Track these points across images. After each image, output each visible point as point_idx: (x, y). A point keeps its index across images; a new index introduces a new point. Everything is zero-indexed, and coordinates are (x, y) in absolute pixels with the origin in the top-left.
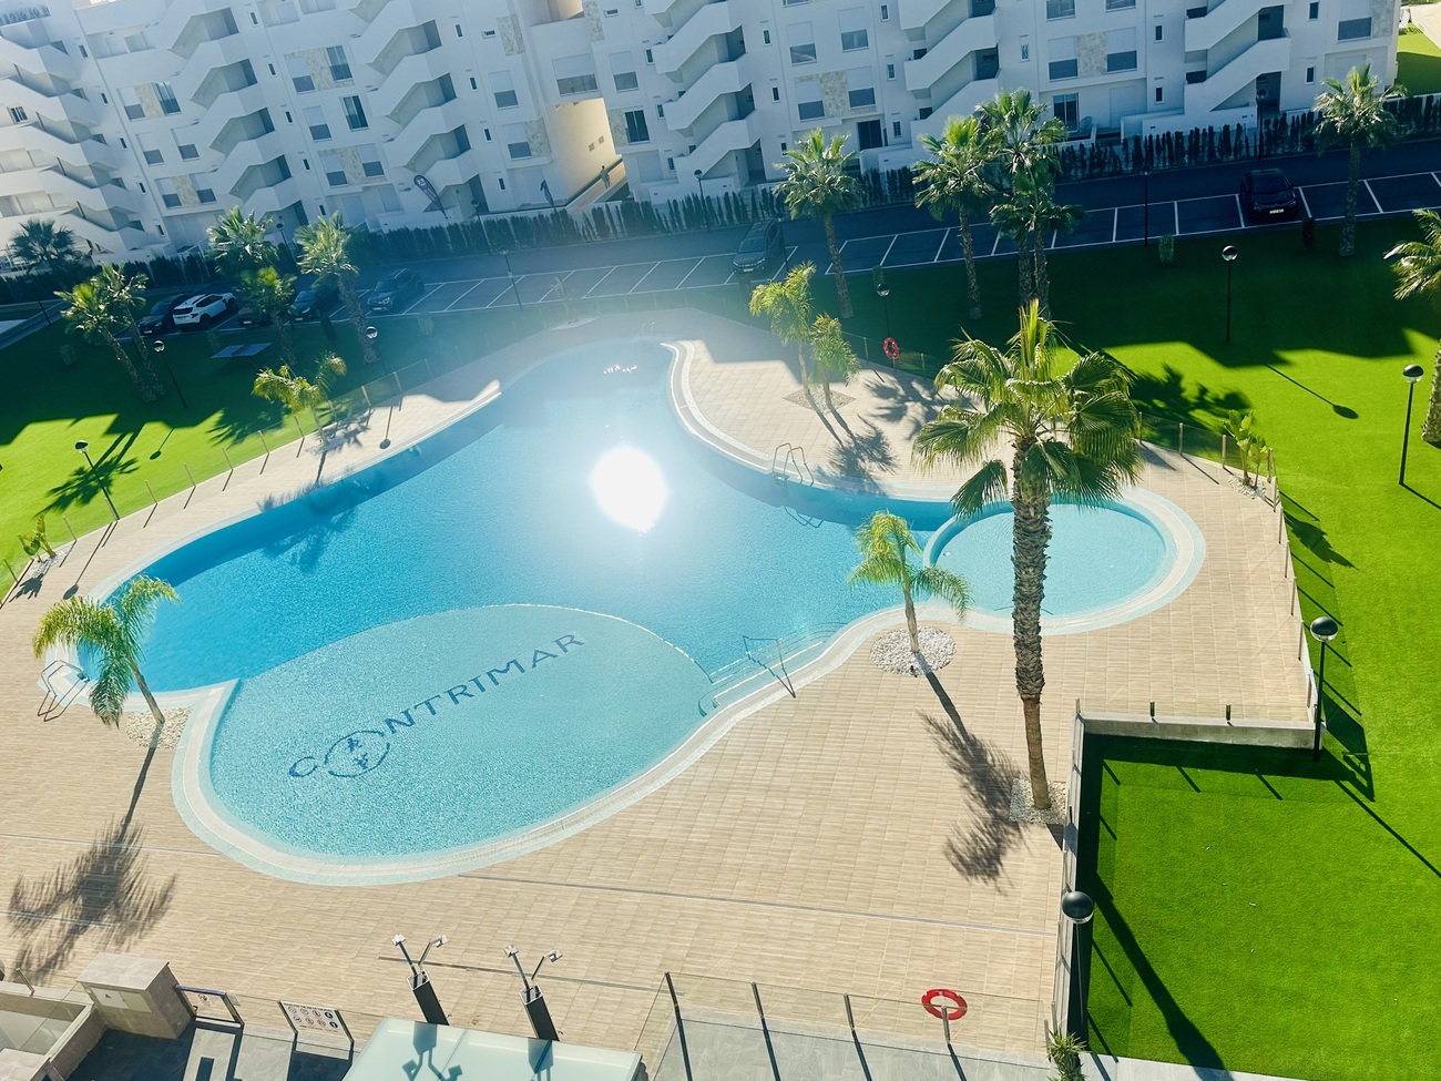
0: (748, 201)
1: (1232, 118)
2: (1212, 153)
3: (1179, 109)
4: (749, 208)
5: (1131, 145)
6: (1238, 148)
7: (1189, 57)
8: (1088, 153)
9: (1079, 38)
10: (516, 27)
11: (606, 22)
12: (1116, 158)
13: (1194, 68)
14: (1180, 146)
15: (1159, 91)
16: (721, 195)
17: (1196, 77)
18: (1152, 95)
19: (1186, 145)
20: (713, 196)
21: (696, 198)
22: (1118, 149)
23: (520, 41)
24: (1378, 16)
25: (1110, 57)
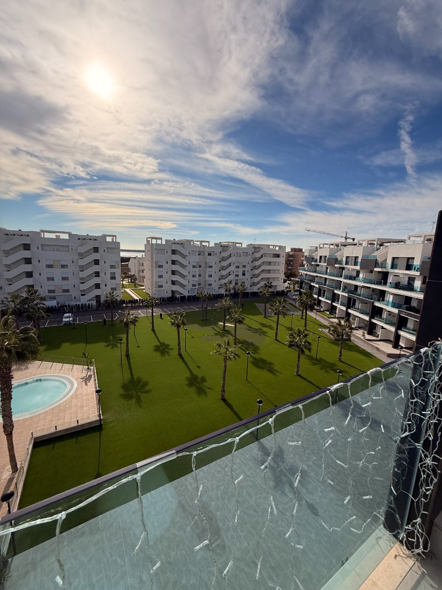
1: (90, 303)
2: (86, 308)
3: (80, 301)
5: (68, 307)
6: (92, 308)
7: (81, 291)
8: (57, 308)
9: (55, 285)
13: (83, 293)
14: (79, 307)
15: (75, 297)
18: (73, 298)
22: (64, 307)
25: (63, 290)
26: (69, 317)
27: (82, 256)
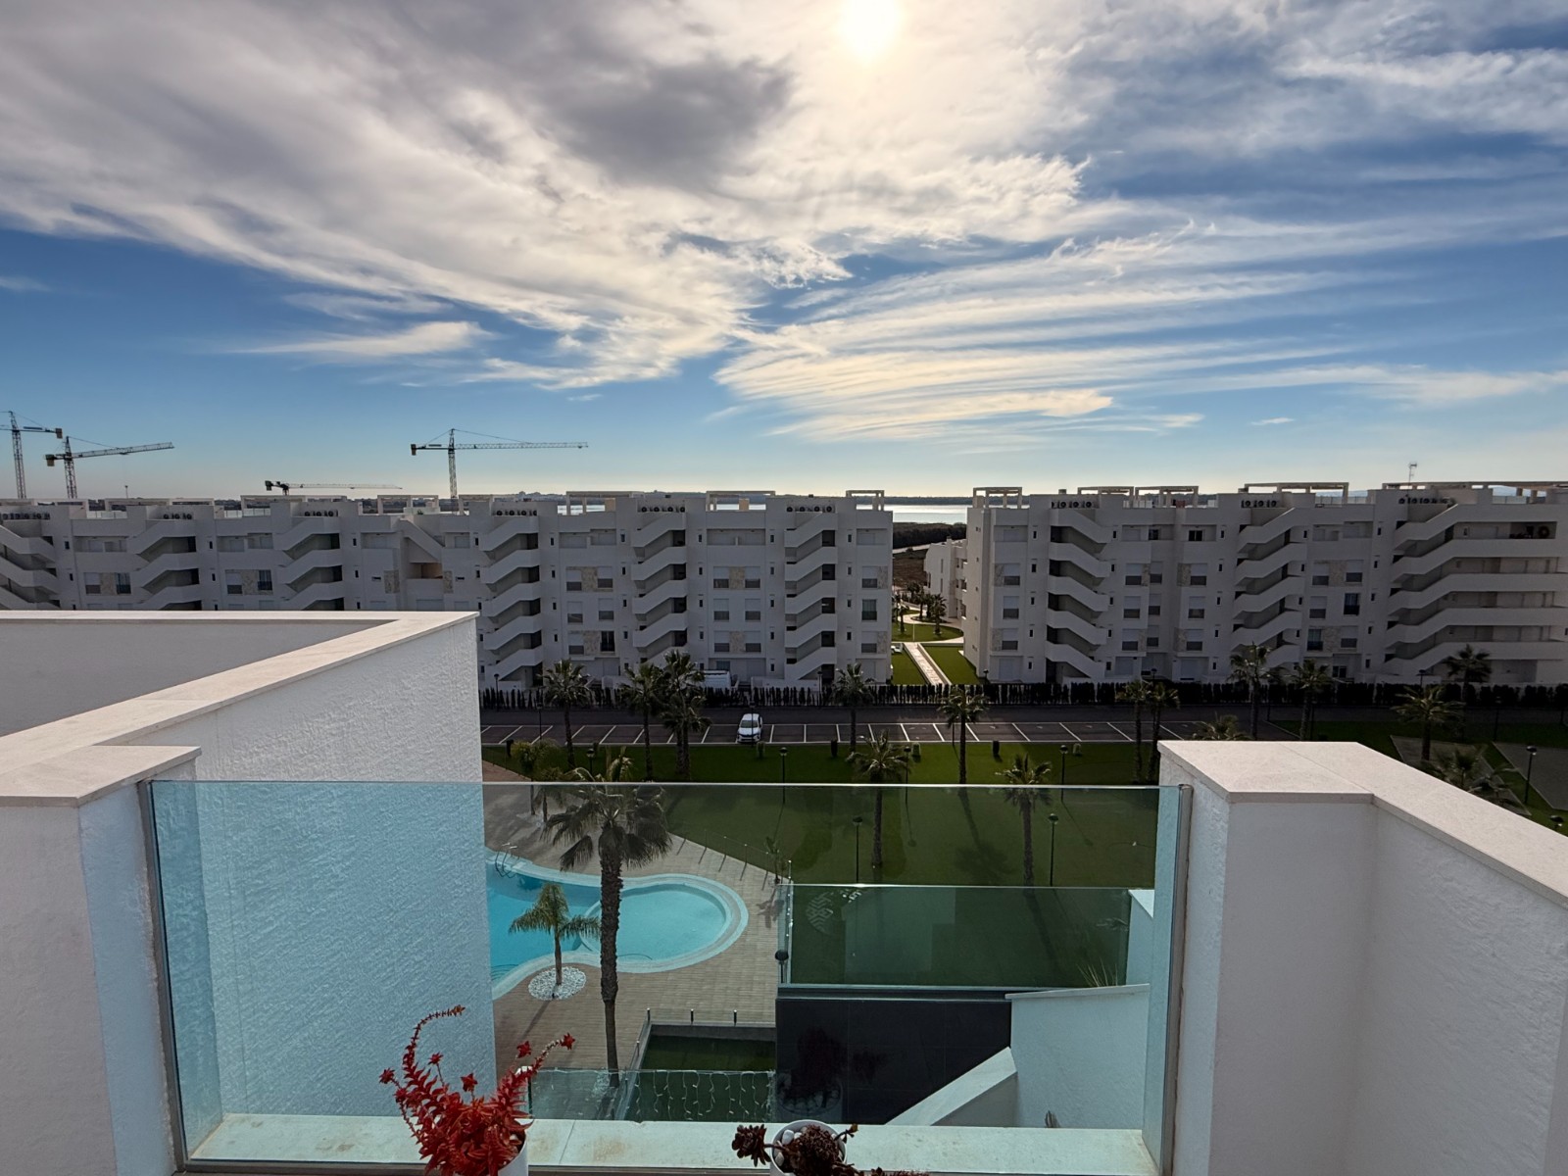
0: (526, 696)
1: (807, 685)
2: (795, 701)
3: (781, 677)
4: (527, 702)
5: (753, 693)
6: (809, 700)
7: (788, 650)
8: (730, 694)
9: (731, 633)
10: (396, 577)
11: (455, 584)
12: (745, 698)
13: (791, 656)
14: (779, 695)
16: (510, 691)
17: (791, 661)
18: (769, 667)
19: (782, 695)
20: (504, 691)
21: (493, 691)
22: (746, 694)
23: (397, 584)
24: (880, 643)
25: (747, 645)
26: (752, 725)
27: (794, 556)
